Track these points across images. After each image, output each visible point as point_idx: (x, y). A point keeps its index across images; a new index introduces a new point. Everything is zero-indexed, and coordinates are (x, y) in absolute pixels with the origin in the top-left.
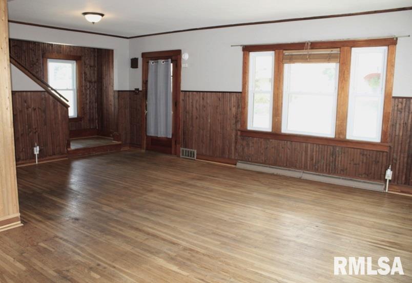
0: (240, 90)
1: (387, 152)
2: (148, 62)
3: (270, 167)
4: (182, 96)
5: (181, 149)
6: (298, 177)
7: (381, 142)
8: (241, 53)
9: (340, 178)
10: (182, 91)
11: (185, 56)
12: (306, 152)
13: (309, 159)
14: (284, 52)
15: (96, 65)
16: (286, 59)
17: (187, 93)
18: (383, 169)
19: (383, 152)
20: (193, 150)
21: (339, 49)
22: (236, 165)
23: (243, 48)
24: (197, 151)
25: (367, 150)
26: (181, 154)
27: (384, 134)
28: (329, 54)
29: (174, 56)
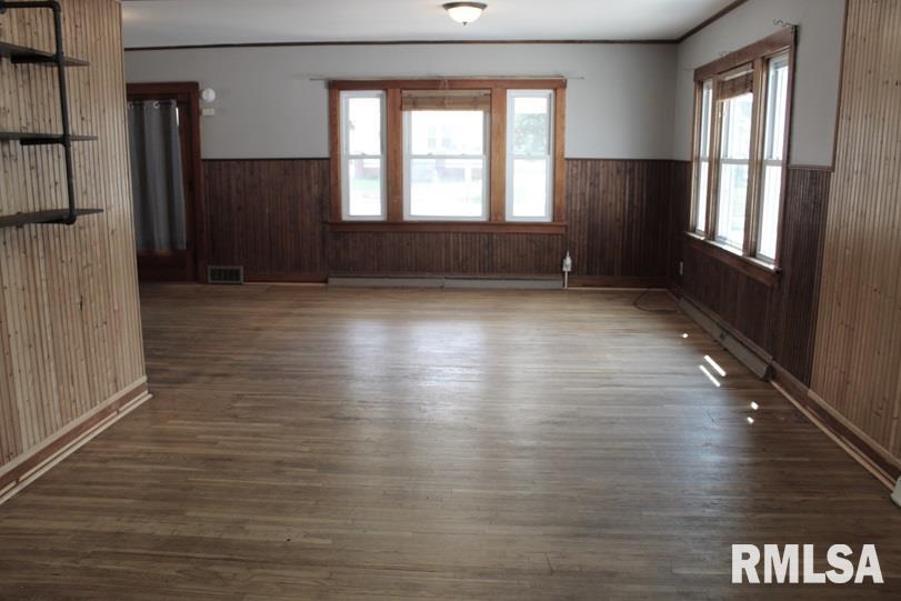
0: (325, 153)
1: (562, 235)
4: (203, 170)
5: (209, 268)
6: (439, 287)
7: (553, 221)
8: (325, 92)
10: (204, 160)
11: (209, 95)
12: (447, 246)
13: (452, 256)
14: (404, 92)
16: (407, 103)
18: (560, 257)
19: (557, 235)
20: (236, 267)
21: (489, 91)
23: (328, 84)
24: (245, 269)
25: (536, 234)
26: (209, 277)
27: (556, 209)
28: (475, 98)
29: (186, 95)
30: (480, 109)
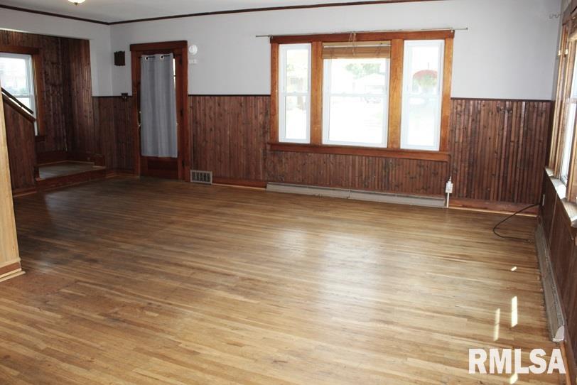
0: (268, 93)
1: (446, 162)
2: (140, 58)
3: (309, 187)
4: (189, 102)
5: (191, 171)
6: (345, 198)
7: (440, 150)
8: (269, 45)
9: (394, 196)
10: (191, 95)
11: (193, 50)
12: (354, 166)
13: (357, 175)
14: (324, 44)
15: (60, 61)
16: (327, 53)
17: (197, 97)
18: (443, 182)
19: (442, 162)
20: (208, 172)
21: (389, 42)
22: (265, 187)
23: (271, 39)
24: (213, 173)
25: (424, 160)
26: (191, 178)
27: (443, 141)
28: (378, 47)
29: (178, 50)
30: (383, 57)
